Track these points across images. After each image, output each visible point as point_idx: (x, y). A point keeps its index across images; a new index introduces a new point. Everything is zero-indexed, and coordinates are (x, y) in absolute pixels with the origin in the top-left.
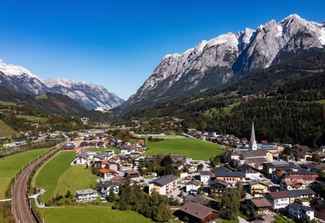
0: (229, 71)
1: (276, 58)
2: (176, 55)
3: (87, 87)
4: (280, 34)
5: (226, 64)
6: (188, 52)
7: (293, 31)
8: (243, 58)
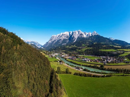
0: (68, 40)
1: (77, 38)
2: (55, 35)
3: (34, 42)
4: (78, 34)
5: (67, 38)
6: (58, 35)
7: (80, 33)
8: (71, 38)
